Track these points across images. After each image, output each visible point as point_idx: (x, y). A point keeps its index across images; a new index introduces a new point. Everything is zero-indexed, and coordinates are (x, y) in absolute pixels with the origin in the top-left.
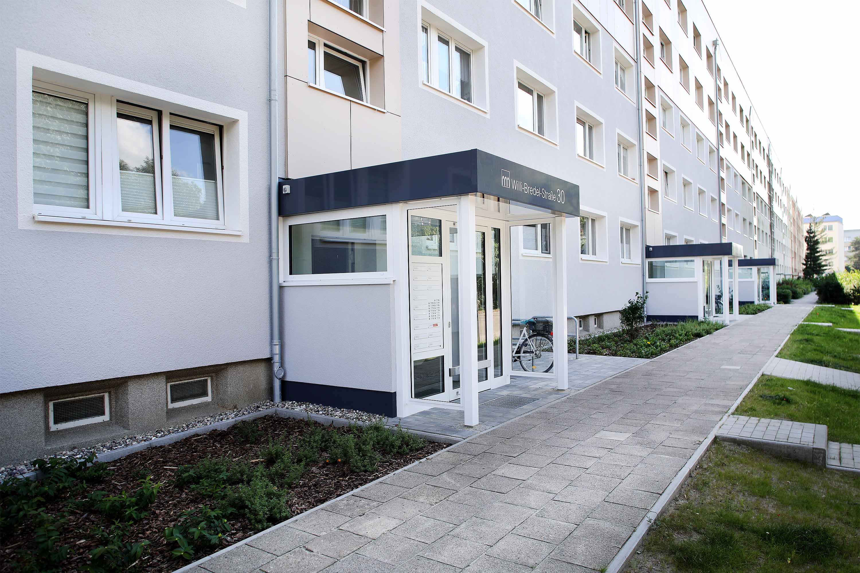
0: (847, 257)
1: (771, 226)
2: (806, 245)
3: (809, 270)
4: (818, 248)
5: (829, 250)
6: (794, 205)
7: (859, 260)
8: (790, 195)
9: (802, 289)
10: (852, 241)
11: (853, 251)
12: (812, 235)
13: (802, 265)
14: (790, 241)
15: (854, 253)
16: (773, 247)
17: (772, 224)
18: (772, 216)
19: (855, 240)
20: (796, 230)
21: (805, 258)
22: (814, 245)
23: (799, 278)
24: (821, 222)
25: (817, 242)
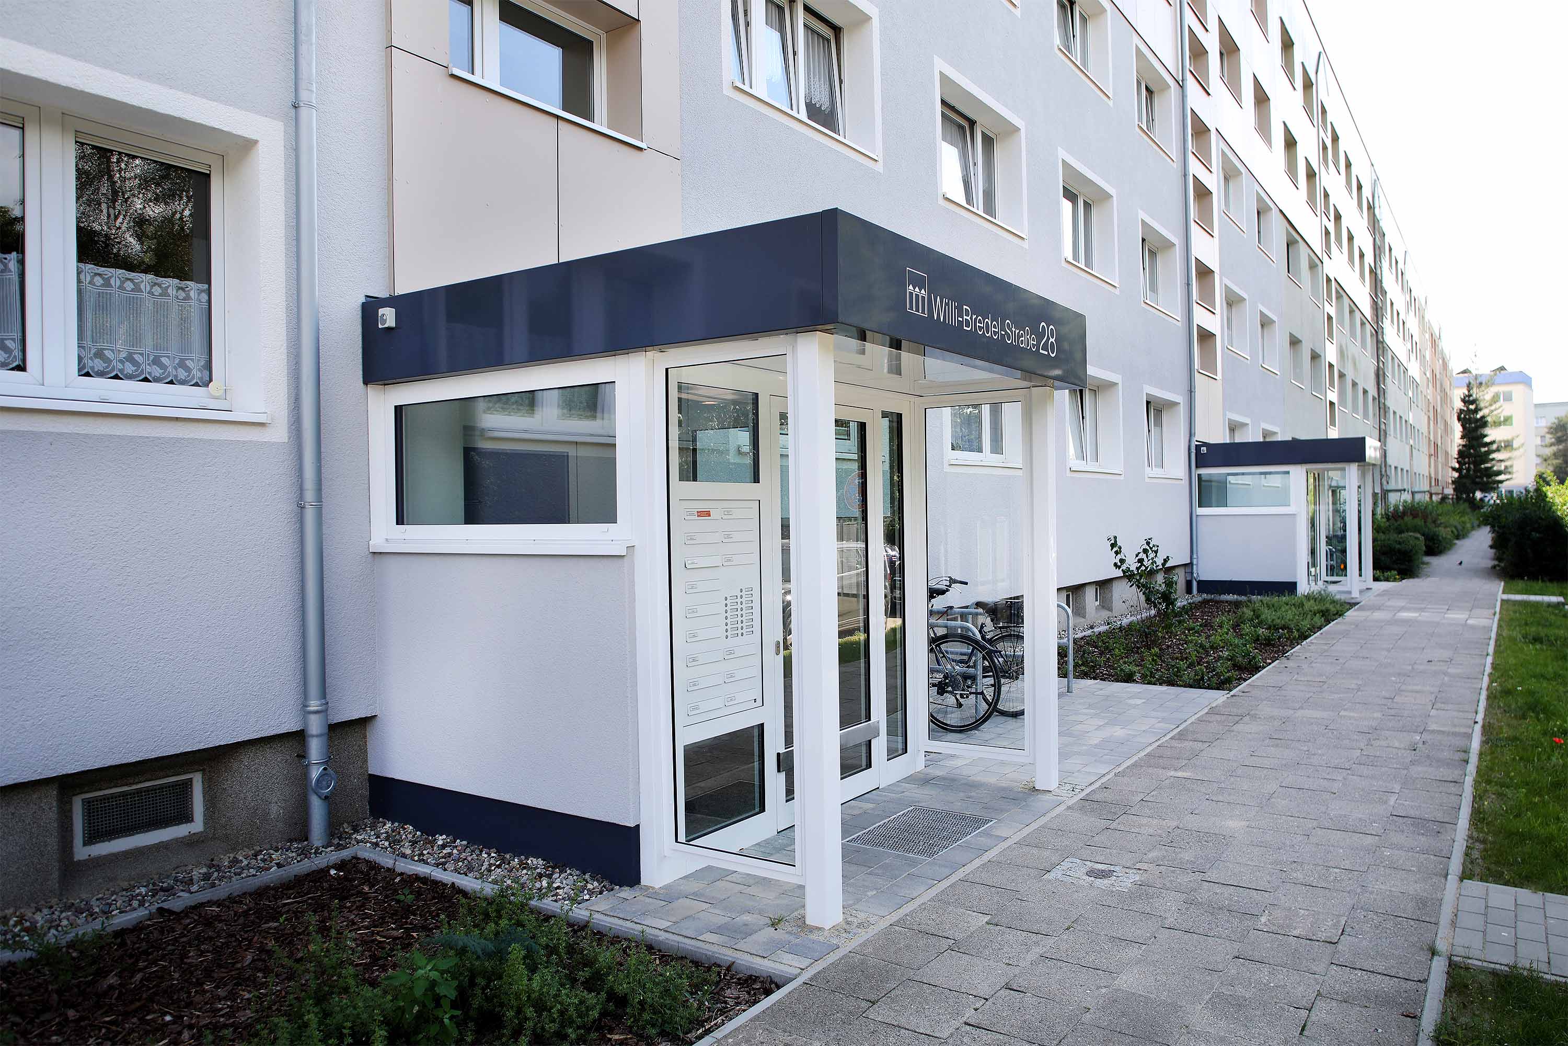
0: (1538, 456)
1: (1380, 376)
2: (1461, 429)
3: (1467, 482)
4: (1485, 436)
5: (1505, 441)
6: (1434, 343)
7: (1565, 462)
8: (1426, 320)
9: (1450, 526)
10: (1549, 424)
11: (1552, 445)
12: (1472, 407)
13: (1450, 470)
14: (1426, 417)
15: (1554, 448)
16: (1383, 426)
17: (1381, 372)
18: (1380, 352)
19: (1556, 421)
20: (1439, 398)
21: (1456, 456)
22: (1477, 428)
23: (1444, 498)
24: (1490, 383)
25: (1483, 423)
